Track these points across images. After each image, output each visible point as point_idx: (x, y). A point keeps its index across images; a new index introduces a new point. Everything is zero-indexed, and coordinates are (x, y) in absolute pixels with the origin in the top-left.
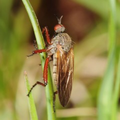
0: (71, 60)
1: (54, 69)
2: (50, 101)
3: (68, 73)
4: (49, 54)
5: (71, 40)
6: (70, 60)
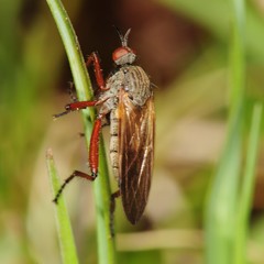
0: (150, 124)
1: (112, 143)
3: (141, 151)
4: (101, 111)
5: (148, 82)
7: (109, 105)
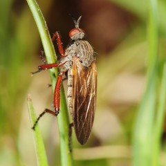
2: (64, 137)
6: (91, 79)
7: (67, 66)
